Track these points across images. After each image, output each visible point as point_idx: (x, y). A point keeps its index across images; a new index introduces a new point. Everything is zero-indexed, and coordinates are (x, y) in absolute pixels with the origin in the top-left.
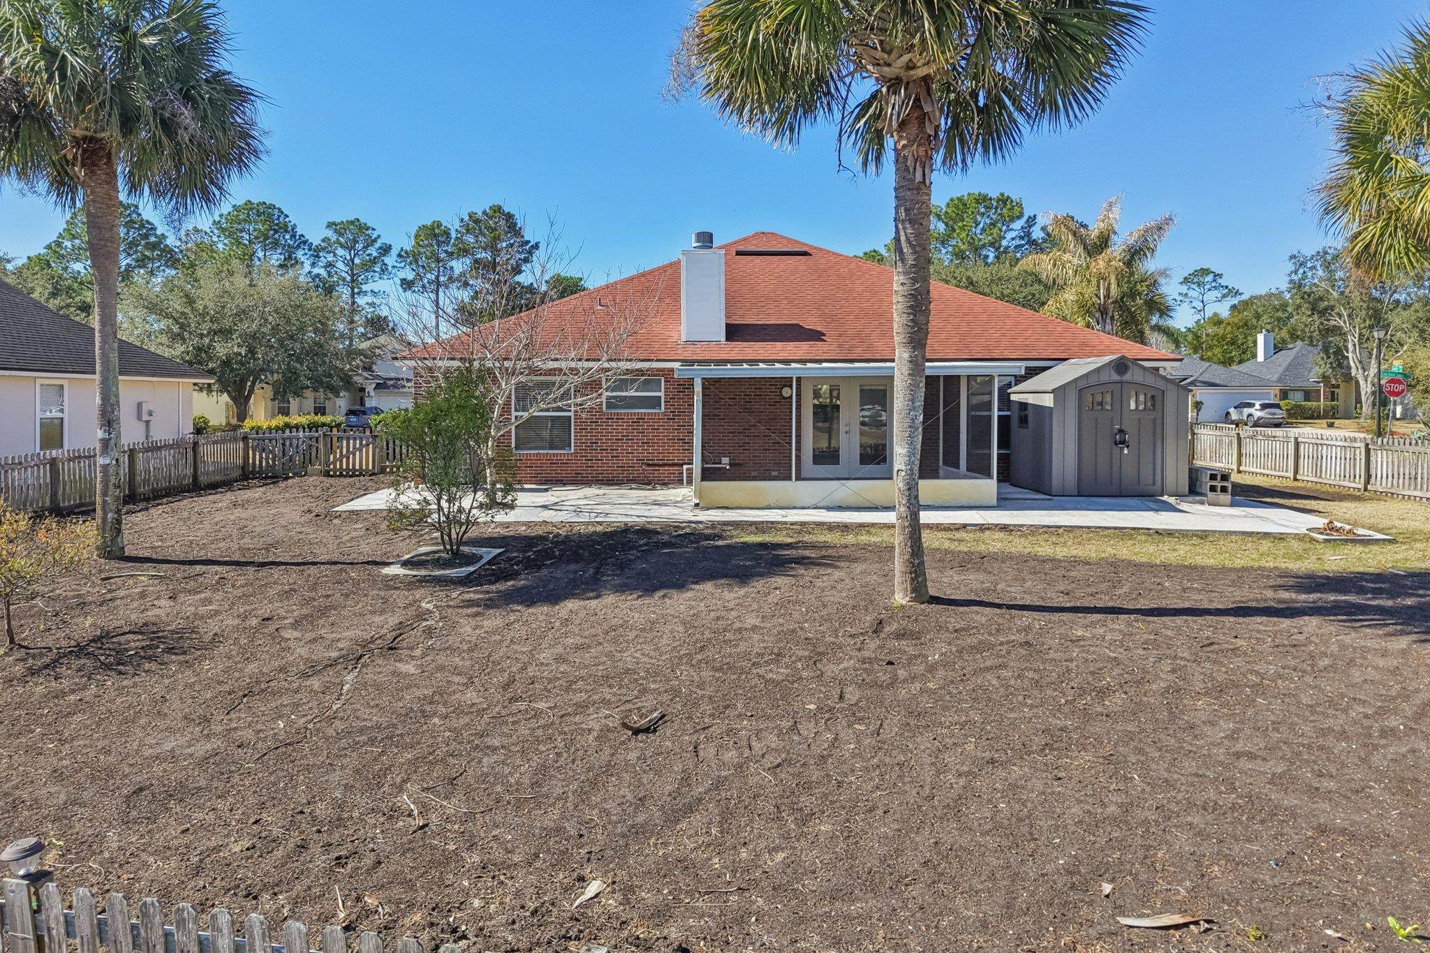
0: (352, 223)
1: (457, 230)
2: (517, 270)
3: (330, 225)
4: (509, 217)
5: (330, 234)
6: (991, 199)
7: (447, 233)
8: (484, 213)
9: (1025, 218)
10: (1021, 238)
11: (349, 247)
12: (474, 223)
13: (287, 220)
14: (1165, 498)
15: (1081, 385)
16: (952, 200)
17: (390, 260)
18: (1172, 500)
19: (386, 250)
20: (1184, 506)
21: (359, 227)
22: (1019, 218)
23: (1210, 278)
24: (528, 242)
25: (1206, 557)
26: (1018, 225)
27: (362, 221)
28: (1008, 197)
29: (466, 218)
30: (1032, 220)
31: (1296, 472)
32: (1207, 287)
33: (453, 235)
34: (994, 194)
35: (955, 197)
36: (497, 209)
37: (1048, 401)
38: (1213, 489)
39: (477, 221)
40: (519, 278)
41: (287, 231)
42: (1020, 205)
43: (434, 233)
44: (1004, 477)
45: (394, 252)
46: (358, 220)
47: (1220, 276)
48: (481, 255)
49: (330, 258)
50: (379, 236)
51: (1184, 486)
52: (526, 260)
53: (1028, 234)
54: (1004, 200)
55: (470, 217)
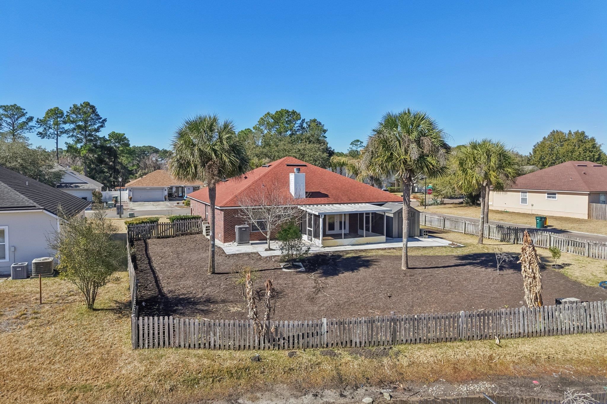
0: (13, 106)
1: (67, 112)
2: (97, 130)
4: (93, 107)
6: (289, 112)
7: (62, 113)
8: (81, 105)
9: (301, 120)
10: (300, 126)
12: (76, 110)
14: (416, 237)
15: (399, 212)
16: (277, 112)
17: (32, 124)
18: (417, 238)
19: (31, 119)
20: (420, 239)
21: (17, 108)
22: (300, 119)
23: (359, 143)
24: (101, 118)
25: (431, 253)
26: (299, 122)
27: (18, 105)
28: (295, 112)
30: (304, 120)
31: (425, 224)
32: (359, 146)
33: (65, 114)
34: (291, 110)
35: (278, 111)
36: (88, 104)
37: (392, 215)
38: (425, 234)
39: (77, 108)
40: (97, 134)
42: (299, 114)
43: (56, 113)
44: (387, 236)
46: (16, 105)
47: (362, 142)
48: (80, 123)
50: (26, 113)
51: (419, 235)
52: (102, 126)
53: (302, 125)
54: (294, 112)
55: (74, 106)
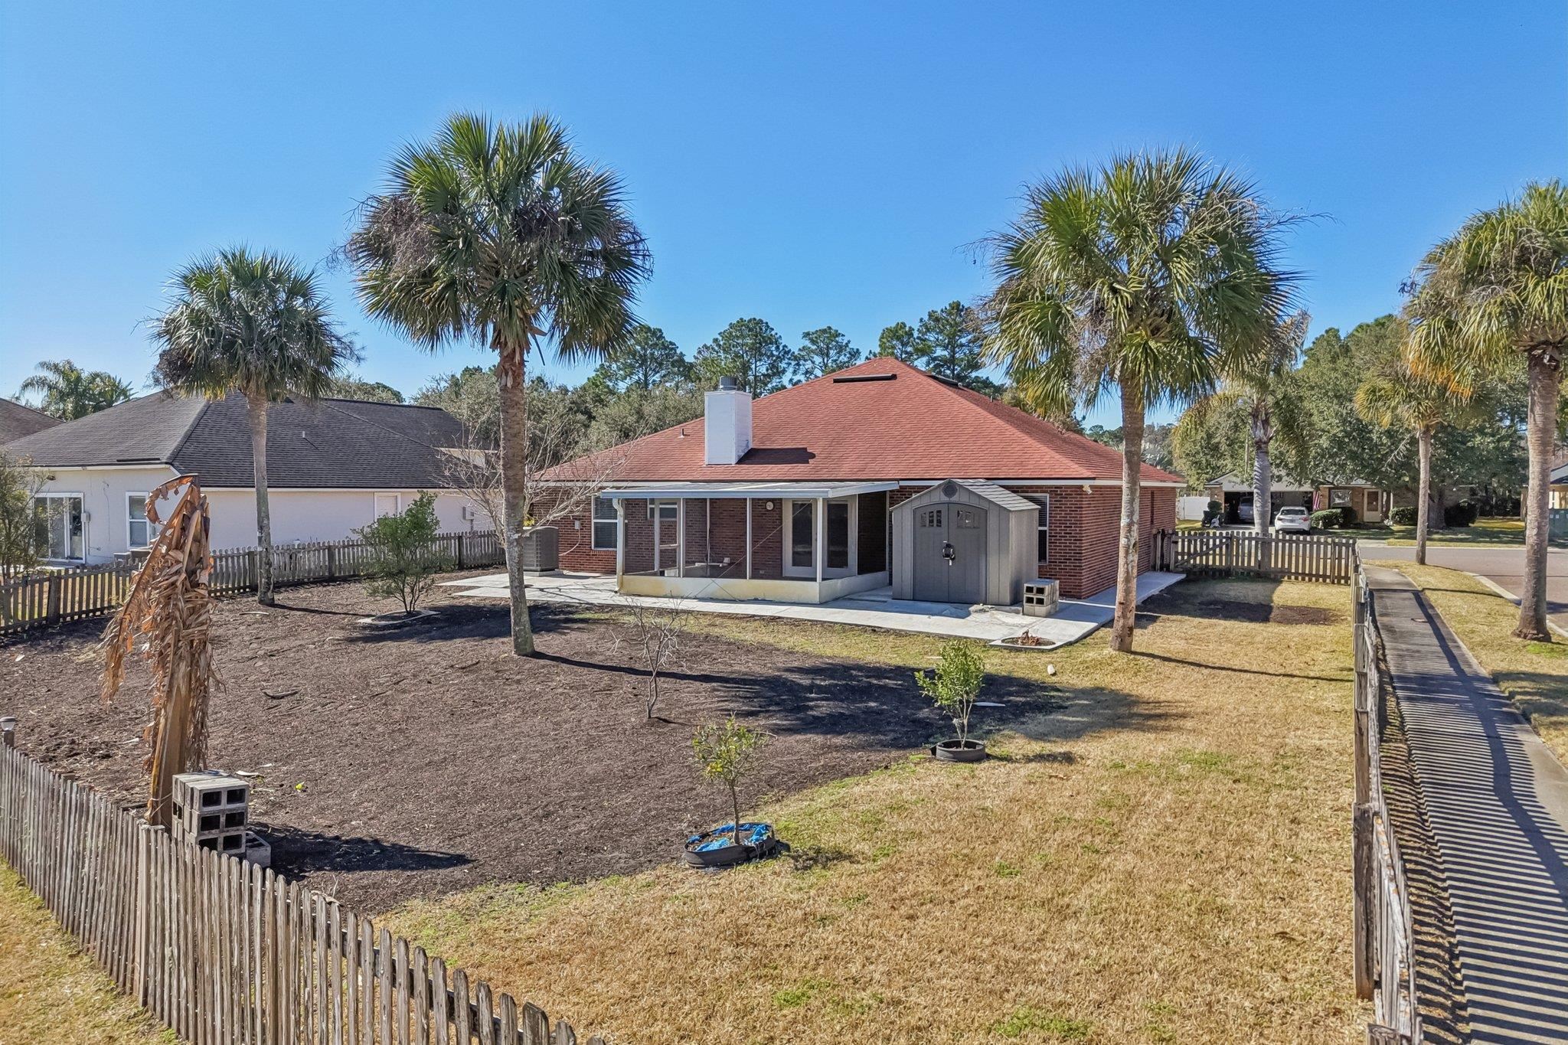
0: (824, 331)
1: (918, 330)
3: (806, 335)
4: (967, 312)
5: (807, 343)
7: (909, 334)
8: (943, 310)
11: (825, 354)
12: (934, 322)
13: (773, 333)
21: (830, 334)
27: (834, 328)
29: (926, 318)
33: (916, 334)
36: (956, 306)
38: (1030, 600)
39: (937, 320)
41: (771, 343)
43: (898, 334)
45: (863, 357)
46: (830, 328)
48: (940, 352)
49: (809, 365)
50: (849, 342)
55: (930, 316)
